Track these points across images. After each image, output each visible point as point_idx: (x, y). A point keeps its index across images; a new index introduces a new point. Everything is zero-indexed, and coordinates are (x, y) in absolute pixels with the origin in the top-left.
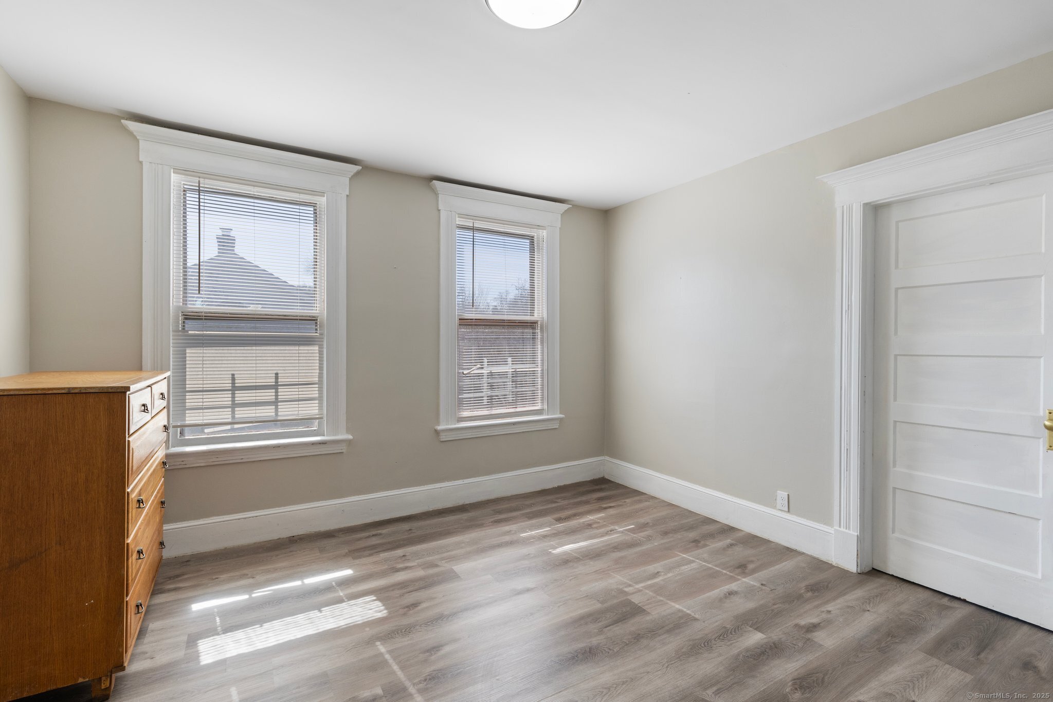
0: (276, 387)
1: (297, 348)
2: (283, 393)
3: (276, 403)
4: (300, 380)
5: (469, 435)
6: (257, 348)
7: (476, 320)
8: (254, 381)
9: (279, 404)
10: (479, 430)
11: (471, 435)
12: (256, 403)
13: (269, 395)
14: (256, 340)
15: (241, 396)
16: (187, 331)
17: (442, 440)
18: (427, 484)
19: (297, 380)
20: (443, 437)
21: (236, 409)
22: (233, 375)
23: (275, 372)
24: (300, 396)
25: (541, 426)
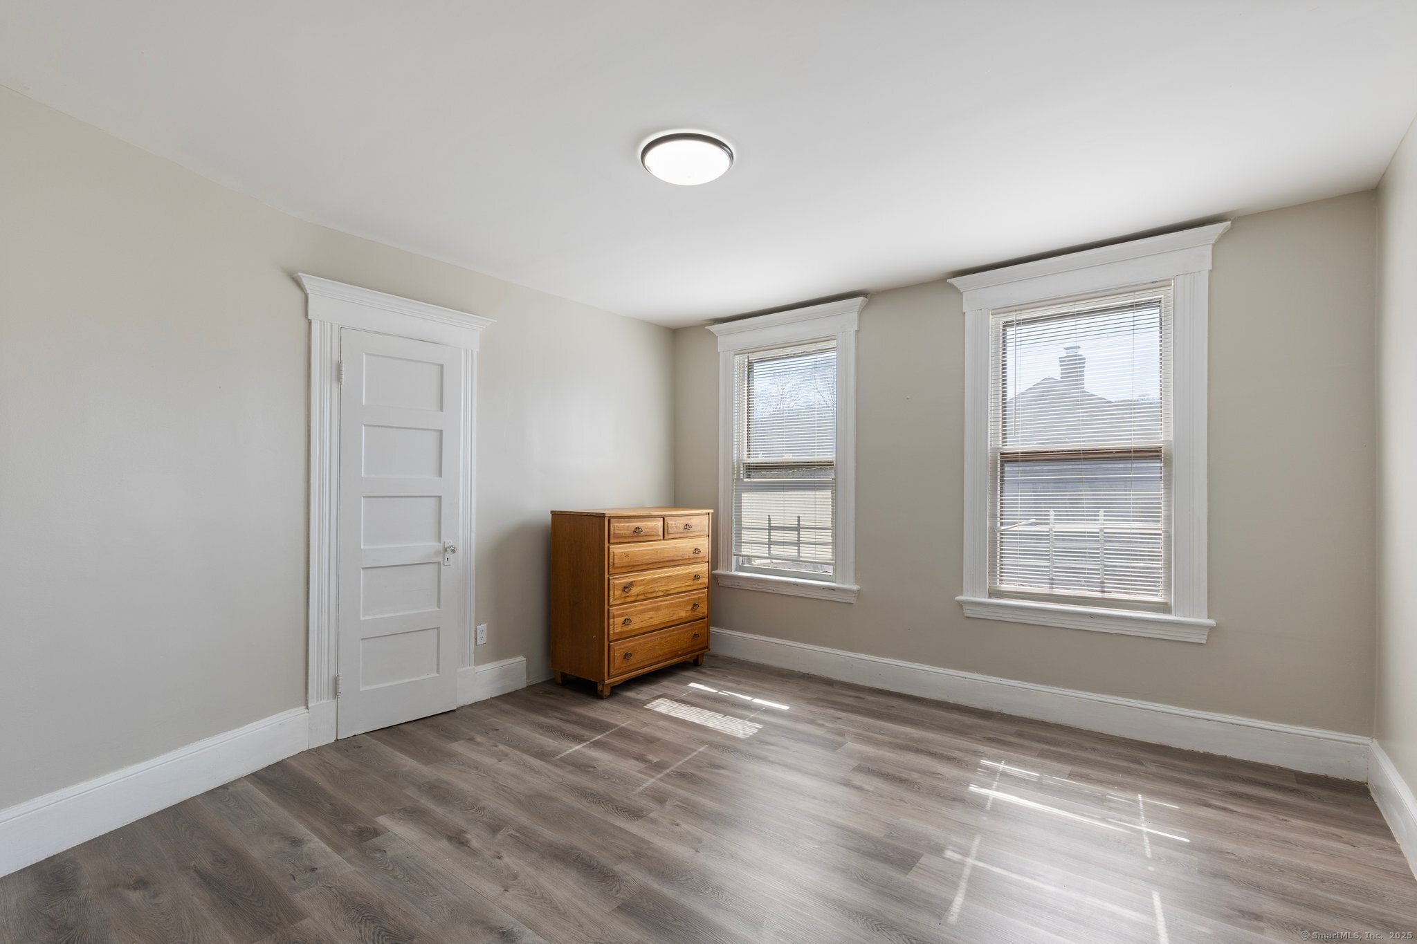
0: (798, 529)
1: (813, 493)
2: (806, 536)
3: (798, 544)
4: (816, 524)
5: (1009, 617)
6: (785, 493)
7: (1022, 453)
8: (782, 522)
9: (801, 545)
10: (1022, 614)
11: (1012, 618)
12: (784, 542)
13: (791, 536)
14: (783, 486)
15: (776, 535)
16: (743, 479)
17: (966, 615)
18: (948, 668)
19: (814, 524)
20: (968, 611)
21: (771, 546)
22: (769, 516)
23: (797, 515)
24: (817, 540)
25: (1158, 632)
